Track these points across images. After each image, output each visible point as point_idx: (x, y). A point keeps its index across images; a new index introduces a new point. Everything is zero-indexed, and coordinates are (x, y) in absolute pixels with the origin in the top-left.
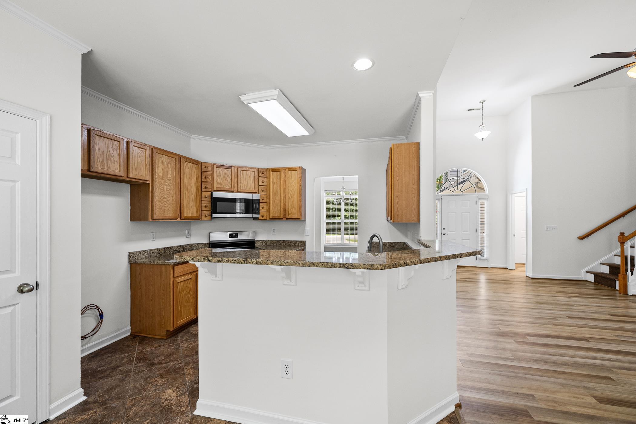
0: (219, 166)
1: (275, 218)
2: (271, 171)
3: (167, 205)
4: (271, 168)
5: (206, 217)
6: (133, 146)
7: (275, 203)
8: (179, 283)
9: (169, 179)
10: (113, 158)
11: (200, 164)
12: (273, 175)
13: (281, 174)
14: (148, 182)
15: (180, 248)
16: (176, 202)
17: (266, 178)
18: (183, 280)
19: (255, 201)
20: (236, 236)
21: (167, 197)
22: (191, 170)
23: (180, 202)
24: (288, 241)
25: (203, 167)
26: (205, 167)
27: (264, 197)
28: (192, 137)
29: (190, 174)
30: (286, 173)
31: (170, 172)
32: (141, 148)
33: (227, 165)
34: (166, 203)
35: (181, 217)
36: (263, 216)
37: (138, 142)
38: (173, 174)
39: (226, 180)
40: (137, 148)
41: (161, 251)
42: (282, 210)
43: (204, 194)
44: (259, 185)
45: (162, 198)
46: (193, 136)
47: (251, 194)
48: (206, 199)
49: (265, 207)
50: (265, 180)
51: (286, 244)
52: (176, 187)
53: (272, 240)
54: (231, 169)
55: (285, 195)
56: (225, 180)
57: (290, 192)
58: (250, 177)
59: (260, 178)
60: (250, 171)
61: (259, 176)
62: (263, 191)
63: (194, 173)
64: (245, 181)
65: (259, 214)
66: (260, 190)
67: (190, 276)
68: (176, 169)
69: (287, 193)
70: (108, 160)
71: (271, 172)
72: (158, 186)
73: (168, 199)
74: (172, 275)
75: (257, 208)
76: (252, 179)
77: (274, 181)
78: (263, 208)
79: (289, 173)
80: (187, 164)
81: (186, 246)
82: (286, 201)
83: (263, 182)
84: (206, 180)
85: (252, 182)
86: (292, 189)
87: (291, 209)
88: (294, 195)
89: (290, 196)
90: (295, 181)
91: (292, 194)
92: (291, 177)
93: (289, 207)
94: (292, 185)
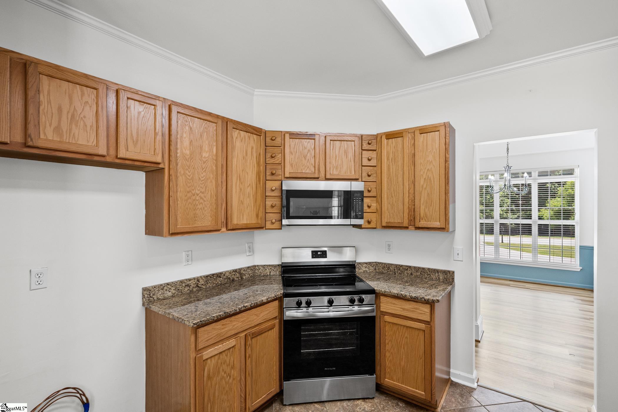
0: (294, 135)
1: (392, 225)
2: (384, 137)
3: (200, 206)
4: (384, 133)
5: (273, 223)
6: (128, 98)
7: (392, 197)
8: (207, 359)
9: (204, 160)
10: (84, 121)
11: (263, 135)
12: (388, 146)
13: (404, 141)
14: (161, 166)
15: (234, 275)
16: (217, 200)
17: (375, 152)
18: (216, 352)
19: (356, 195)
20: (324, 254)
21: (201, 192)
22: (246, 144)
23: (225, 200)
24: (417, 269)
25: (268, 140)
26: (272, 140)
27: (372, 186)
28: (255, 93)
29: (245, 151)
30: (414, 138)
31: (206, 148)
32: (145, 103)
33: (307, 132)
34: (197, 202)
35: (227, 227)
36: (369, 222)
37: (140, 93)
38: (213, 151)
39: (305, 159)
40: (137, 103)
41: (202, 282)
42: (406, 211)
43: (270, 185)
44: (362, 166)
45: (189, 195)
46: (257, 92)
47: (348, 183)
48: (273, 194)
49: (374, 205)
50: (373, 155)
51: (412, 274)
52: (217, 175)
53: (385, 264)
54: (314, 139)
55: (414, 183)
56: (303, 159)
57: (422, 175)
58: (346, 152)
59: (364, 152)
60: (347, 141)
61: (362, 150)
62: (369, 176)
63: (252, 148)
64: (337, 158)
65: (362, 218)
66: (365, 174)
67: (232, 342)
68: (217, 141)
69: (417, 179)
70: (71, 123)
71: (385, 141)
72: (182, 172)
73: (202, 195)
74: (193, 346)
75: (358, 208)
76: (351, 155)
77: (391, 156)
78: (369, 207)
79: (421, 139)
80: (239, 133)
81: (244, 270)
82: (414, 193)
83: (369, 160)
84: (272, 161)
85: (350, 161)
86: (427, 169)
87: (426, 208)
88: (432, 180)
89: (423, 184)
90: (434, 152)
91: (427, 178)
92: (426, 146)
93: (422, 205)
94: (427, 161)
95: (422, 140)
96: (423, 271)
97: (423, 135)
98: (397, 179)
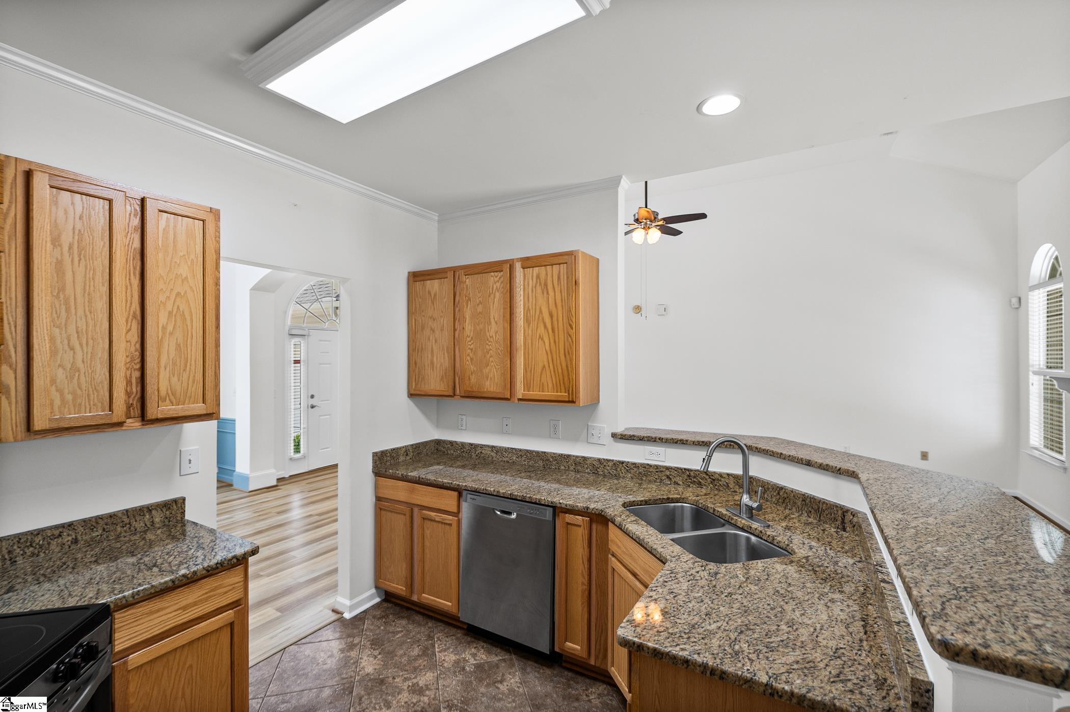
30: (140, 215)
42: (121, 384)
69: (151, 309)
86: (176, 292)
87: (174, 376)
88: (188, 318)
89: (165, 324)
90: (192, 259)
91: (177, 312)
92: (174, 242)
93: (162, 369)
94: (177, 274)
95: (164, 227)
96: (110, 523)
97: (167, 217)
98: (90, 302)
